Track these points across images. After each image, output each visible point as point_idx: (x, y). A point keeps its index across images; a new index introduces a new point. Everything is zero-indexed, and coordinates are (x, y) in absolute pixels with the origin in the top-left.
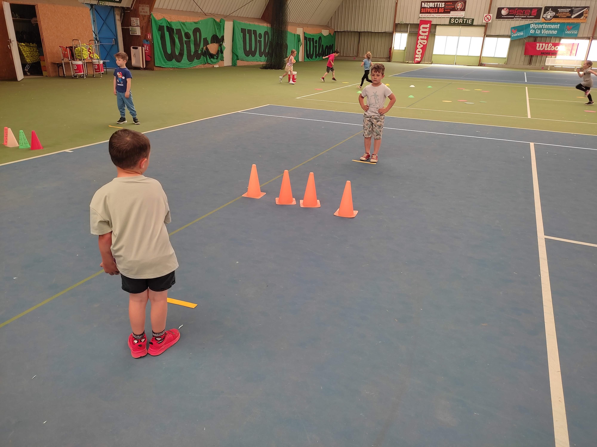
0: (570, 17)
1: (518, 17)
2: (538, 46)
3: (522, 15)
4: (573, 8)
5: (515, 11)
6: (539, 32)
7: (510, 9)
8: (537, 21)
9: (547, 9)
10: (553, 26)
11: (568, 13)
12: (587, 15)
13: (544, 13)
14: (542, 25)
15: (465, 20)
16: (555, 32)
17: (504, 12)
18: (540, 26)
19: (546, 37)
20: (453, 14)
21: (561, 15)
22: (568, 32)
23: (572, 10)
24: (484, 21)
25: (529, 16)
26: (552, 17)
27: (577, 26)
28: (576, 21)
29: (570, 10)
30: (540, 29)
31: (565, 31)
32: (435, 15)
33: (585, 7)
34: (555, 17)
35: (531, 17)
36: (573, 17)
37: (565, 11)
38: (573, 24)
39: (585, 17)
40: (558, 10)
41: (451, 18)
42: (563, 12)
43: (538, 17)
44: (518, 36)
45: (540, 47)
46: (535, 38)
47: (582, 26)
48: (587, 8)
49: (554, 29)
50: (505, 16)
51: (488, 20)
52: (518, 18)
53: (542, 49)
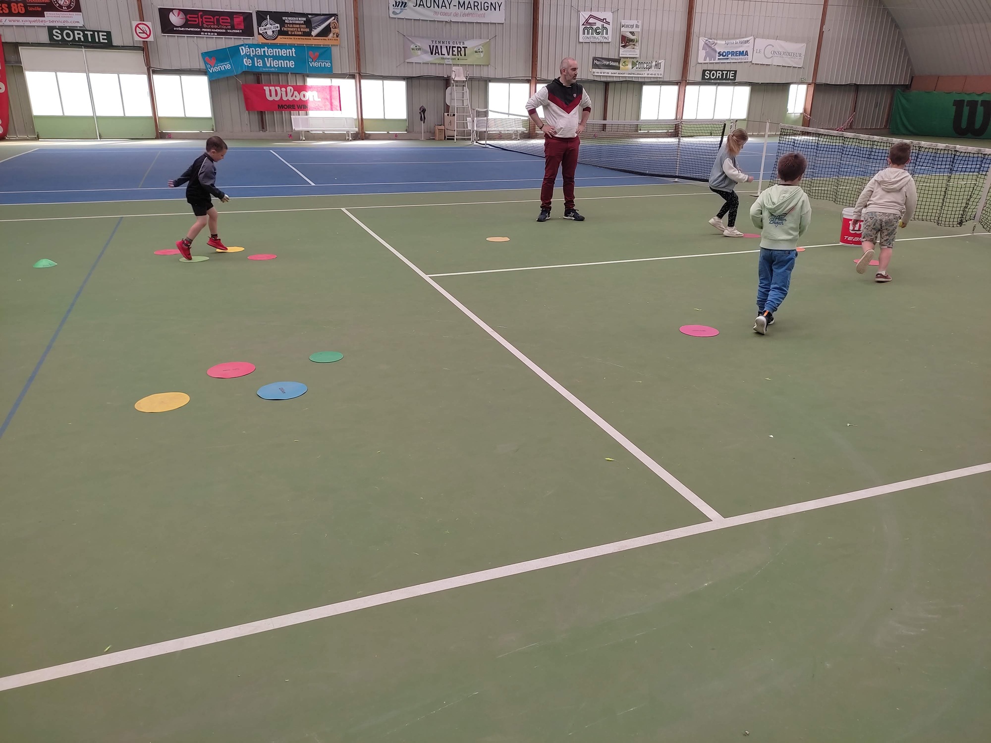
0: (308, 34)
1: (209, 30)
2: (267, 93)
3: (216, 27)
4: (310, 16)
5: (198, 17)
6: (261, 62)
7: (185, 12)
8: (250, 40)
9: (262, 16)
10: (283, 52)
11: (303, 26)
12: (337, 30)
13: (259, 25)
14: (262, 50)
15: (89, 33)
16: (291, 64)
17: (175, 19)
18: (260, 51)
19: (277, 74)
20: (51, 18)
21: (292, 29)
22: (315, 64)
23: (309, 20)
24: (137, 38)
25: (231, 29)
26: (276, 33)
27: (326, 50)
28: (321, 42)
29: (305, 19)
30: (262, 57)
31: (308, 62)
32: (7, 20)
33: (330, 16)
34: (281, 33)
35: (235, 31)
36: (314, 33)
37: (297, 22)
38: (317, 47)
40: (284, 18)
41: (50, 29)
42: (293, 24)
43: (248, 31)
44: (221, 72)
45: (272, 93)
46: (258, 76)
47: (335, 51)
48: (333, 18)
49: (288, 58)
50: (181, 27)
51: (144, 36)
52: (211, 32)
53: (277, 99)
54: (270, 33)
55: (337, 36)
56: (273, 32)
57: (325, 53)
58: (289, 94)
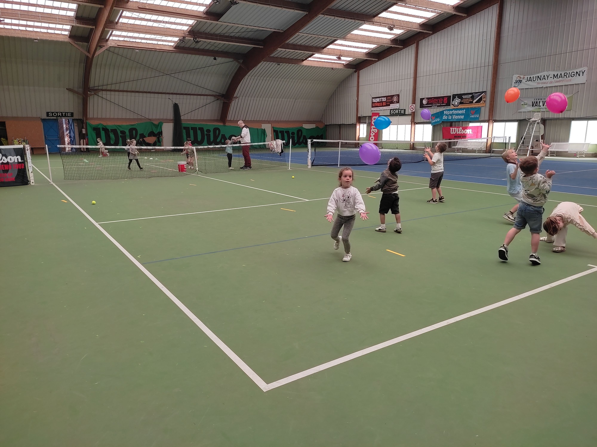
0: (472, 102)
1: (435, 105)
3: (437, 103)
4: (474, 94)
5: (432, 100)
6: (451, 117)
7: (428, 98)
8: (448, 108)
9: (454, 96)
10: (460, 112)
11: (470, 99)
12: (485, 99)
13: (453, 101)
14: (452, 111)
15: (400, 110)
16: (462, 117)
17: (425, 102)
18: (451, 112)
19: (456, 122)
20: (392, 106)
21: (465, 101)
22: (473, 116)
23: (473, 96)
24: (410, 111)
25: (442, 104)
26: (459, 104)
28: (477, 105)
29: (471, 95)
30: (452, 115)
31: (470, 115)
32: (381, 108)
33: (483, 92)
34: (461, 103)
35: (443, 104)
36: (474, 102)
37: (468, 97)
38: (475, 108)
39: (484, 102)
40: (463, 96)
41: (391, 110)
42: (466, 98)
43: (448, 104)
44: (436, 122)
45: (454, 131)
46: (451, 124)
47: (483, 109)
48: (484, 93)
49: (462, 114)
50: (426, 105)
51: (412, 110)
53: (455, 133)
54: (456, 104)
55: (485, 102)
56: (458, 103)
57: (478, 111)
58: (460, 131)
